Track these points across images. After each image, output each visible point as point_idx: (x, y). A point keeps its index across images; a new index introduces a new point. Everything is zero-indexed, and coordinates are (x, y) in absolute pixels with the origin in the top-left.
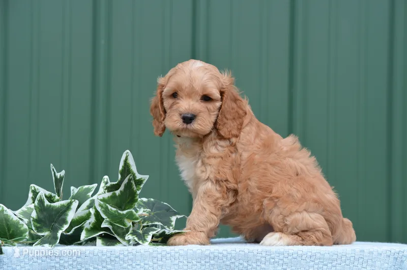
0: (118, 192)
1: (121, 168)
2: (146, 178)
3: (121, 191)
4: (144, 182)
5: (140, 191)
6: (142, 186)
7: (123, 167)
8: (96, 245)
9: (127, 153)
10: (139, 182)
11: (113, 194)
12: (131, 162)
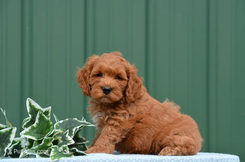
0: (35, 125)
1: (28, 111)
2: (49, 108)
3: (37, 124)
4: (50, 111)
5: (50, 118)
6: (49, 114)
7: (30, 109)
8: (36, 158)
9: (29, 100)
10: (46, 113)
11: (32, 127)
12: (34, 104)
